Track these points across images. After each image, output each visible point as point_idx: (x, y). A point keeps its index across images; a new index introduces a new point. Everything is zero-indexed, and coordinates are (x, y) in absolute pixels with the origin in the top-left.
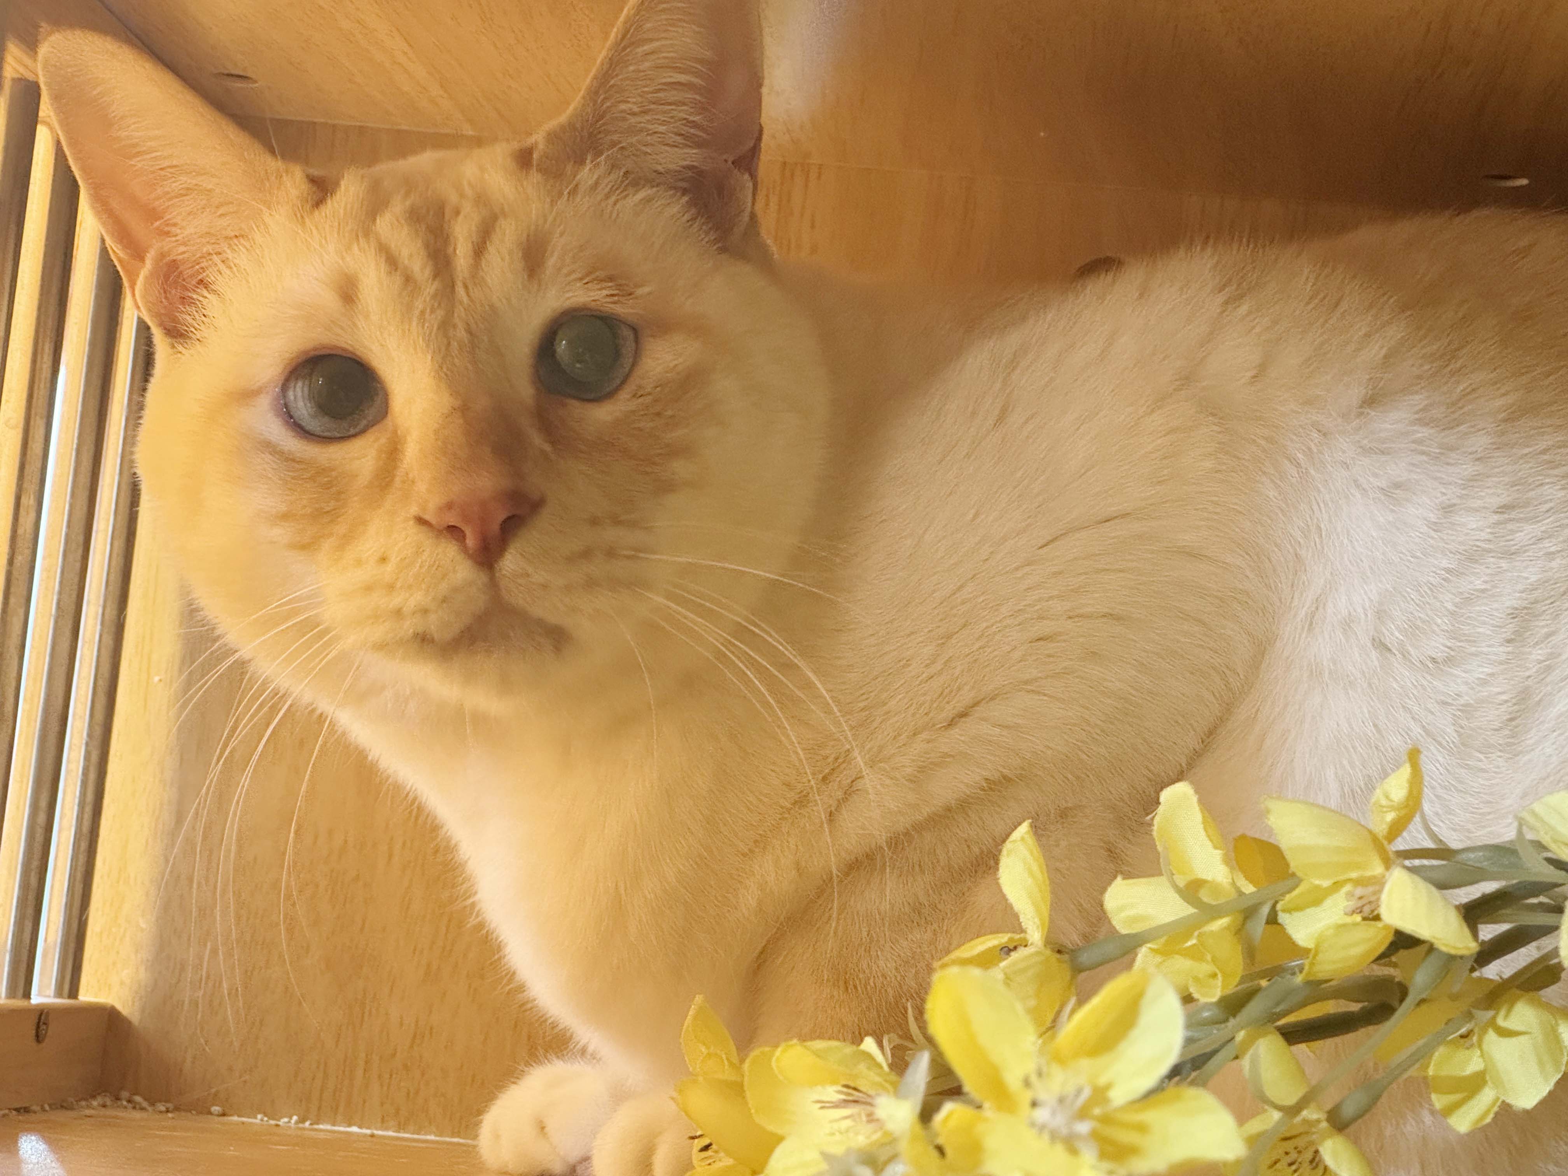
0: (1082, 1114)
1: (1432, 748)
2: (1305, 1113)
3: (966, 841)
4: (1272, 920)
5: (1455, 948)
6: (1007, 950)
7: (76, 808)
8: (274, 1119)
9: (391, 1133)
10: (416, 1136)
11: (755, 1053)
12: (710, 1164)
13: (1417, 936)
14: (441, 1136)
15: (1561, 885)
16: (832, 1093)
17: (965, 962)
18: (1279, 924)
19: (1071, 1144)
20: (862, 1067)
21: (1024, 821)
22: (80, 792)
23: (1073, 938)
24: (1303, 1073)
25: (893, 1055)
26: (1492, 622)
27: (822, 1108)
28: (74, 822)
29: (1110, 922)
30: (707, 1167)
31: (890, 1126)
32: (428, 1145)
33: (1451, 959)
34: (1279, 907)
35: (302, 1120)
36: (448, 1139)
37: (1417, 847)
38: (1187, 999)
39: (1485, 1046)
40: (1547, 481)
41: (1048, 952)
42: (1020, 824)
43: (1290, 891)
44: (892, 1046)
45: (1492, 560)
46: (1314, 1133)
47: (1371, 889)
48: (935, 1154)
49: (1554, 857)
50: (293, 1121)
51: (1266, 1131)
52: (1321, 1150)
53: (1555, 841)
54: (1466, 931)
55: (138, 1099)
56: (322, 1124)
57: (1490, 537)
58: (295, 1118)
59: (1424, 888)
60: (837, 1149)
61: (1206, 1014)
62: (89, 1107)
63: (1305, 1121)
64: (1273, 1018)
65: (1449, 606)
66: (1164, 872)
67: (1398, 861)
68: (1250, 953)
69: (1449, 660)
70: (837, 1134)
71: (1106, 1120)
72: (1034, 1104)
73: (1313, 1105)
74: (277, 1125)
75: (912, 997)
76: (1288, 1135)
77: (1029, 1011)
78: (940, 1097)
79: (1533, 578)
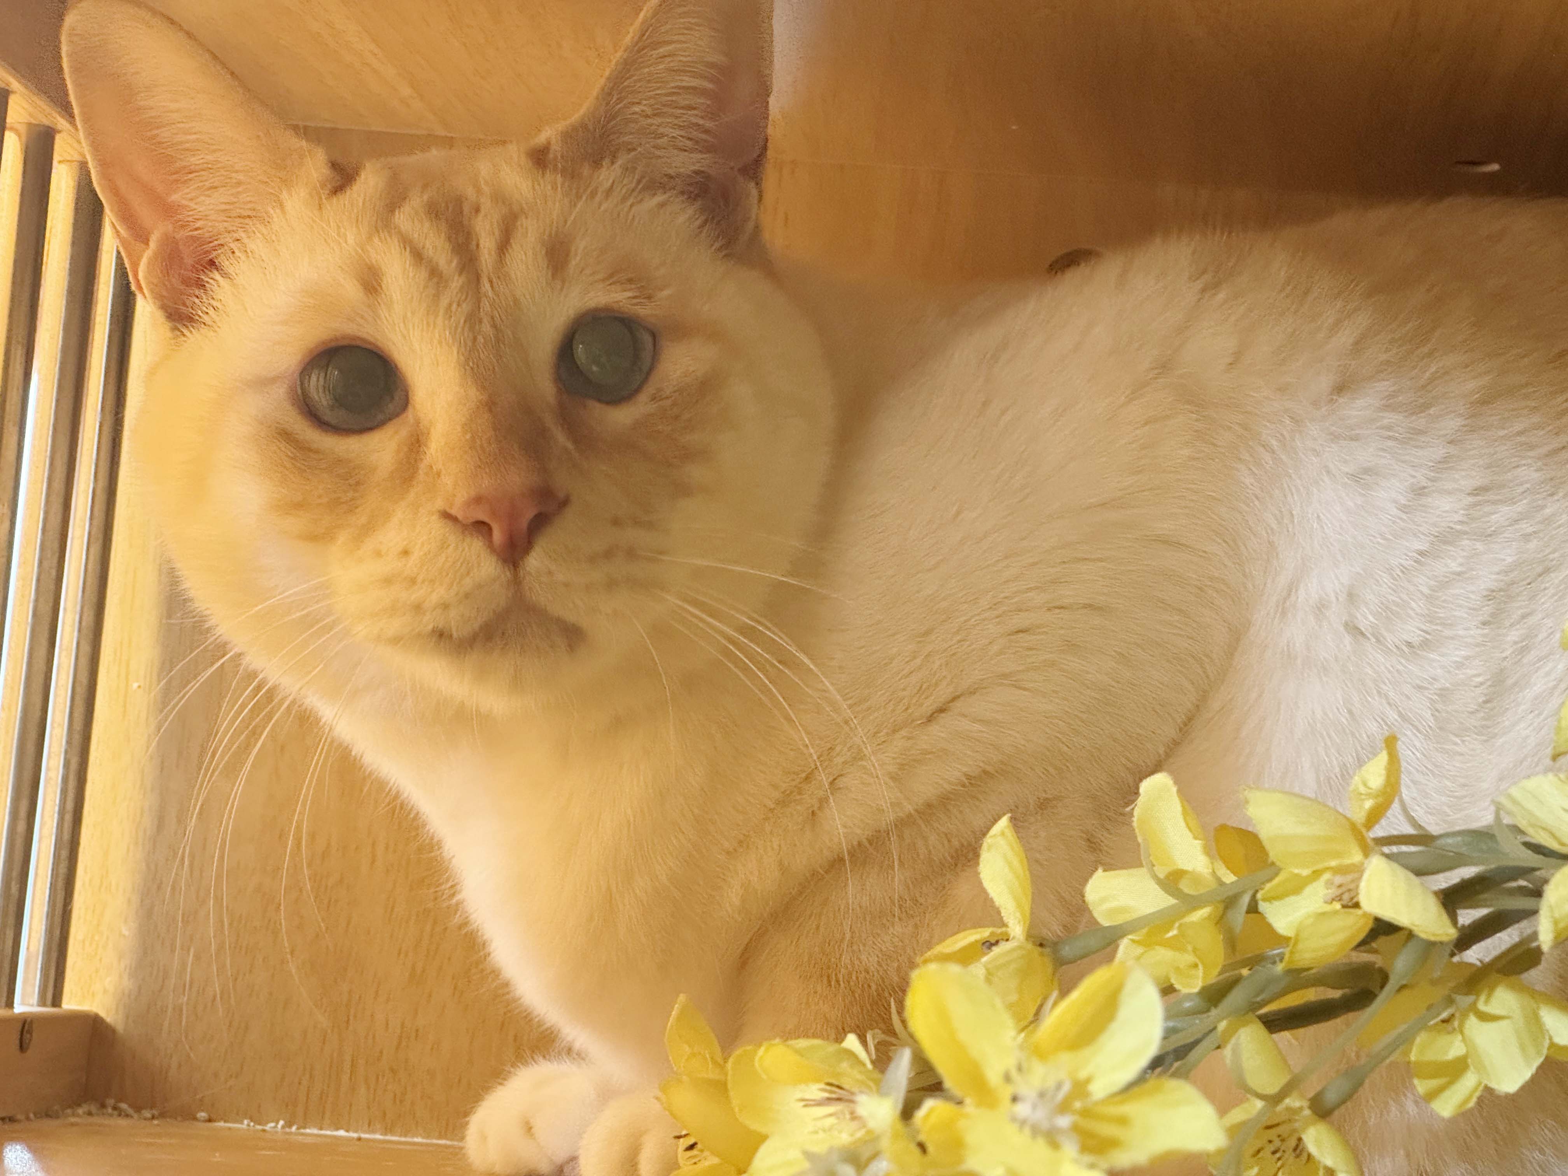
0: (1064, 1108)
1: (1409, 733)
2: (1287, 1101)
3: (946, 835)
4: (1253, 909)
5: (1434, 935)
6: (989, 944)
7: (56, 815)
8: (259, 1124)
9: (378, 1136)
10: (403, 1139)
11: (738, 1052)
12: (695, 1163)
13: (1396, 923)
14: (428, 1137)
15: (1539, 869)
16: (815, 1091)
17: (945, 958)
18: (1260, 913)
19: (1052, 1138)
20: (845, 1065)
21: (1004, 814)
22: (60, 801)
23: (1053, 929)
24: (1285, 1061)
25: (877, 1050)
26: (1466, 604)
27: (805, 1106)
28: (54, 830)
29: (1090, 912)
30: (691, 1167)
31: (872, 1124)
32: (415, 1148)
33: (1430, 946)
34: (1259, 896)
35: (289, 1124)
36: (435, 1141)
37: (1395, 833)
38: (1167, 990)
39: (1467, 1031)
40: (1523, 462)
41: (1030, 946)
42: (999, 818)
43: (1270, 880)
44: (876, 1042)
45: (1467, 542)
46: (1296, 1120)
47: (1349, 878)
48: (917, 1151)
49: (1533, 841)
50: (279, 1126)
51: (1250, 1120)
52: (1304, 1137)
53: (1533, 826)
54: (1445, 918)
55: (124, 1106)
56: (309, 1128)
57: (1465, 519)
58: (281, 1123)
59: (1402, 874)
60: (819, 1148)
61: (1187, 1005)
62: (74, 1115)
63: (1288, 1109)
64: (1253, 1007)
65: (1426, 591)
66: (1144, 863)
67: (1377, 848)
68: (1231, 943)
69: (1426, 644)
70: (821, 1132)
71: (1086, 1113)
72: (1015, 1099)
73: (1295, 1094)
74: (264, 1131)
75: (895, 992)
76: (1269, 1123)
77: (1010, 1007)
78: (922, 1093)
79: (1509, 560)
